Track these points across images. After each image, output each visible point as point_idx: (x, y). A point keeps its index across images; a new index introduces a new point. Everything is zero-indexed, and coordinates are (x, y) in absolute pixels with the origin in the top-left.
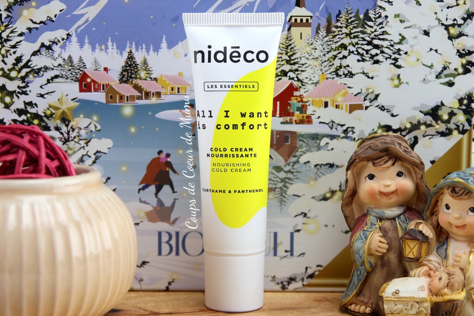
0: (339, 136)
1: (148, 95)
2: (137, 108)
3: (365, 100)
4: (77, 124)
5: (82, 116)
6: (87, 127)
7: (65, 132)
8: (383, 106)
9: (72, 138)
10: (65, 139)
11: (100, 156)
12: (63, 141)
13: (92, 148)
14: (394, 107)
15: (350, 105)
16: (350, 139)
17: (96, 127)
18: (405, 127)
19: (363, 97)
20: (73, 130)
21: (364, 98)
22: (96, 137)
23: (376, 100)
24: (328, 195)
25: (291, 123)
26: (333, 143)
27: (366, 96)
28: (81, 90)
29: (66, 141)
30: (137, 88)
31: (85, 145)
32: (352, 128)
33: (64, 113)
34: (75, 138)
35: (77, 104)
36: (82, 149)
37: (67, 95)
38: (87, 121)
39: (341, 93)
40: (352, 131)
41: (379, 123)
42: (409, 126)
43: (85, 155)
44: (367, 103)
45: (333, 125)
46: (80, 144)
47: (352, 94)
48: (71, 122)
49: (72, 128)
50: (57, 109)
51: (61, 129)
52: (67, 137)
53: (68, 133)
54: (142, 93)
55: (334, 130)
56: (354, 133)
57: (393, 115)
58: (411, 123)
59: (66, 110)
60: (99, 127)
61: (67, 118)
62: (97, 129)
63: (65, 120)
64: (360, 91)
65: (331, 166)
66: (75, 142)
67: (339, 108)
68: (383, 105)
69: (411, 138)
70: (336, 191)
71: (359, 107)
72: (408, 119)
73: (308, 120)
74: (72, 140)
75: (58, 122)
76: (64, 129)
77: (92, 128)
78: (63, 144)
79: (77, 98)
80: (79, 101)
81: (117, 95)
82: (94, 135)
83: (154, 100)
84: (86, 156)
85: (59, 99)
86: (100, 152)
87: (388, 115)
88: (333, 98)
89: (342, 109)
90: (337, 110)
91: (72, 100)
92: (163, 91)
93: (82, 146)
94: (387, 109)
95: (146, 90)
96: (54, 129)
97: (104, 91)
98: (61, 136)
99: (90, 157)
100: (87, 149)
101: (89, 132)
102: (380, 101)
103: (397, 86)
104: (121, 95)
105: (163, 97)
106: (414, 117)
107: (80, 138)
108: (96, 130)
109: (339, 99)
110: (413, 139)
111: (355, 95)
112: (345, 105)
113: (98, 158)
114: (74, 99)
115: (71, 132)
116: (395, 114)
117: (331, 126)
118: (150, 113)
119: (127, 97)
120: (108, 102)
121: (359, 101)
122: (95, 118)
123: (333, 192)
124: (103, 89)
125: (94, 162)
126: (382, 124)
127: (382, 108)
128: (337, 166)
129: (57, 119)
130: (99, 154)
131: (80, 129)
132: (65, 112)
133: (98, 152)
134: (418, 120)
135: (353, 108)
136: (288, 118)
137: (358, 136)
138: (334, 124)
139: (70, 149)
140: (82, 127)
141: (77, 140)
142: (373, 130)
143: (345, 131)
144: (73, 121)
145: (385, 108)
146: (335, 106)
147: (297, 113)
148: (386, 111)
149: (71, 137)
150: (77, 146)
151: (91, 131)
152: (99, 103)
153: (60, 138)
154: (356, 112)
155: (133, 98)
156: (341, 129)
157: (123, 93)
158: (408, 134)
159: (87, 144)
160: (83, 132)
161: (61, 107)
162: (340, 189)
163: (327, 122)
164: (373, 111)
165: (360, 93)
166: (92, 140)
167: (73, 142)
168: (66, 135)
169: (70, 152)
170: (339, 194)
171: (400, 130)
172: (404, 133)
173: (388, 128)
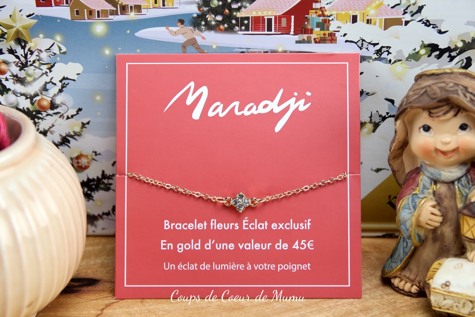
0: (370, 58)
1: (124, 9)
3: (405, 13)
4: (36, 45)
5: (41, 36)
6: (49, 49)
7: (22, 55)
8: (428, 21)
9: (31, 63)
10: (22, 63)
11: (68, 84)
12: (20, 66)
13: (58, 73)
14: (442, 21)
15: (385, 19)
16: (384, 60)
17: (60, 49)
18: (456, 45)
19: (403, 9)
20: (32, 53)
21: (404, 11)
22: (60, 61)
23: (419, 14)
25: (309, 42)
26: (363, 66)
27: (407, 9)
28: (39, 5)
29: (23, 66)
30: (111, 1)
31: (48, 71)
32: (387, 47)
33: (18, 32)
34: (34, 62)
35: (35, 21)
36: (45, 75)
37: (20, 11)
38: (49, 42)
39: (374, 5)
40: (388, 51)
41: (423, 42)
43: (49, 83)
44: (408, 17)
45: (362, 44)
46: (42, 70)
47: (389, 5)
48: (29, 43)
49: (29, 50)
50: (9, 27)
51: (16, 52)
52: (25, 62)
53: (26, 56)
54: (117, 7)
55: (364, 50)
56: (389, 53)
57: (440, 32)
58: (463, 41)
59: (21, 29)
60: (64, 49)
61: (23, 38)
62: (61, 52)
63: (20, 41)
64: (399, 3)
66: (35, 67)
67: (371, 23)
68: (429, 19)
69: (463, 60)
70: (365, 123)
71: (397, 22)
72: (459, 36)
73: (332, 38)
74: (31, 65)
75: (13, 44)
76: (20, 52)
77: (55, 49)
78: (20, 70)
79: (34, 14)
80: (37, 17)
81: (85, 10)
82: (58, 59)
83: (132, 16)
84: (51, 83)
85: (10, 16)
86: (67, 79)
87: (435, 31)
88: (363, 12)
89: (375, 24)
90: (368, 25)
91: (28, 16)
92: (143, 5)
93: (44, 72)
94: (433, 25)
95: (122, 3)
96: (8, 52)
97: (68, 5)
98: (17, 60)
99: (55, 84)
100: (50, 75)
101: (52, 55)
102: (425, 15)
104: (90, 10)
105: (144, 11)
106: (468, 34)
107: (41, 62)
108: (60, 53)
109: (371, 12)
110: (465, 61)
111: (392, 8)
112: (379, 20)
113: (65, 85)
114: (30, 15)
115: (29, 56)
116: (443, 30)
117: (360, 46)
118: (128, 32)
119: (98, 12)
120: (73, 18)
121: (397, 14)
123: (362, 124)
124: (67, 3)
125: (61, 91)
126: (427, 42)
127: (427, 23)
128: (368, 94)
129: (11, 40)
130: (66, 82)
131: (41, 51)
132: (20, 31)
133: (64, 78)
134: (473, 38)
135: (388, 23)
136: (305, 37)
137: (394, 57)
138: (364, 42)
139: (30, 76)
140: (43, 50)
141: (37, 64)
142: (415, 50)
143: (379, 52)
144: (31, 42)
145: (431, 23)
146: (366, 21)
147: (317, 30)
148: (432, 26)
149: (30, 61)
150: (39, 72)
151: (55, 54)
152: (63, 20)
153: (16, 63)
154: (394, 29)
155: (105, 13)
156: (373, 49)
157: (92, 7)
158: (458, 54)
159: (50, 69)
160: (44, 56)
161: (14, 25)
162: (371, 120)
163: (356, 41)
164: (416, 26)
165: (399, 4)
166: (55, 65)
167: (32, 67)
168: (23, 59)
169: (29, 79)
170: (370, 126)
171: (449, 50)
172: (454, 54)
173: (433, 48)
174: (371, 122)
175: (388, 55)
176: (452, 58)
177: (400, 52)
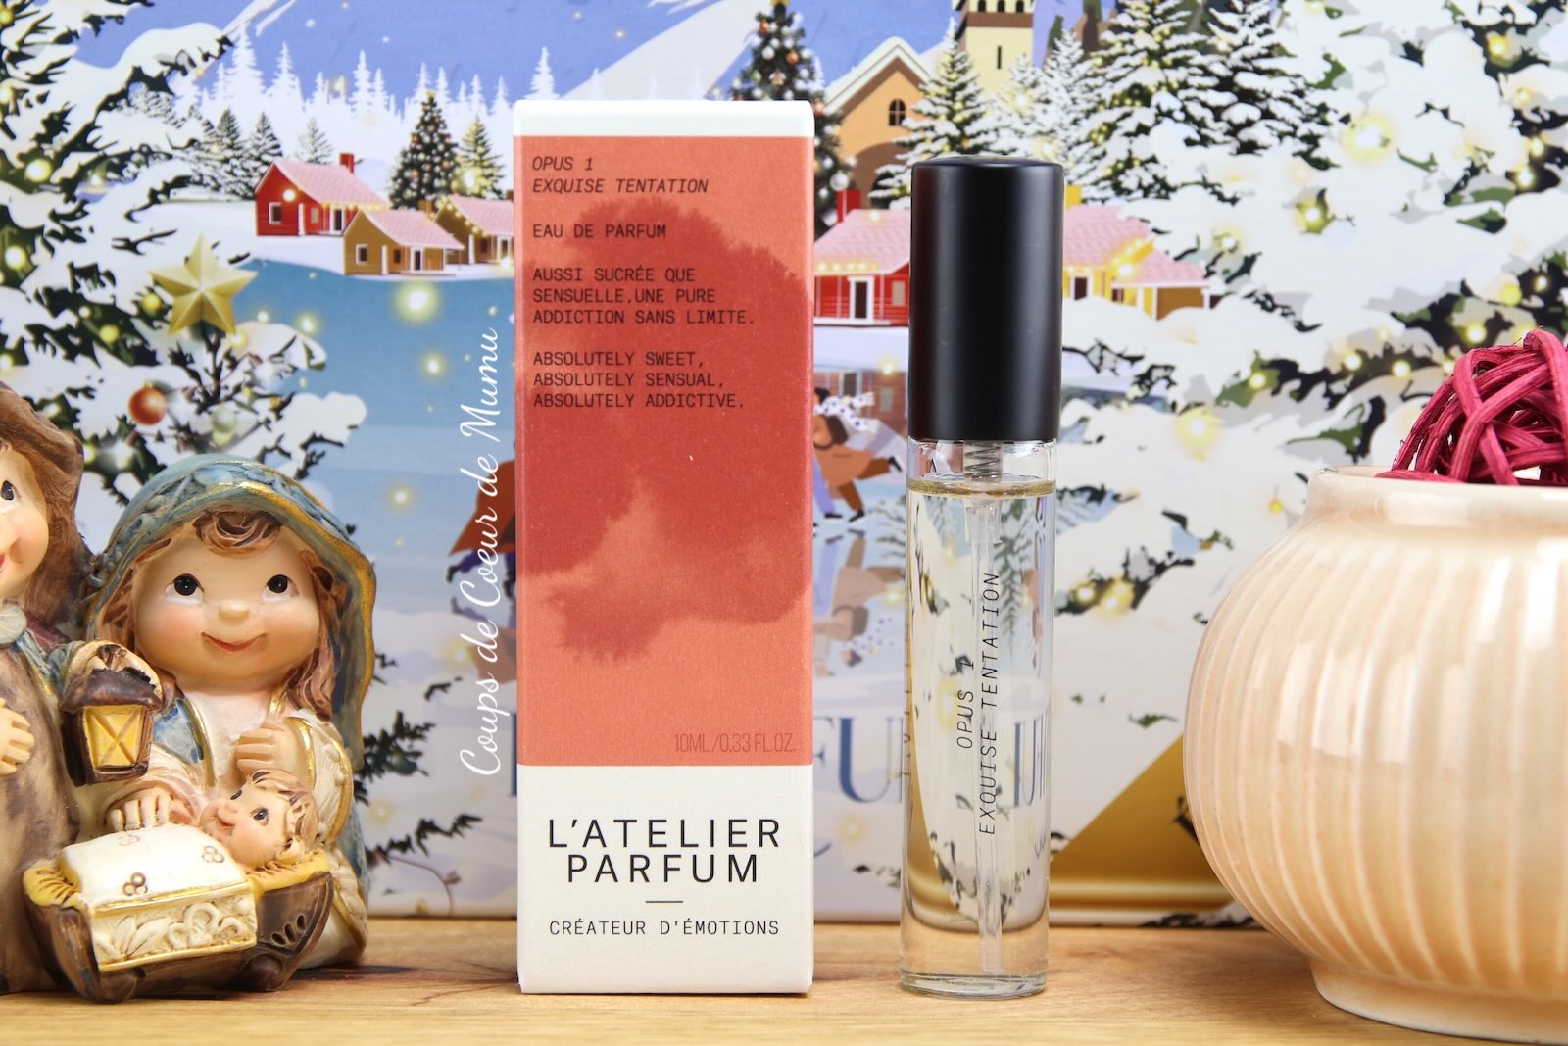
0: (1121, 396)
1: (485, 248)
2: (450, 292)
3: (1210, 273)
4: (248, 342)
5: (263, 316)
6: (280, 354)
7: (206, 370)
8: (1268, 297)
9: (230, 392)
10: (205, 393)
11: (323, 454)
12: (198, 401)
13: (295, 427)
14: (1304, 297)
15: (1161, 292)
16: (1158, 404)
17: (310, 355)
18: (1343, 367)
19: (1203, 264)
20: (234, 364)
21: (1207, 268)
22: (309, 389)
23: (1245, 277)
24: (1086, 595)
26: (1104, 419)
27: (1214, 262)
28: (264, 229)
29: (208, 401)
30: (451, 223)
31: (272, 416)
32: (1167, 367)
33: (202, 305)
34: (238, 389)
35: (249, 275)
36: (262, 429)
37: (215, 246)
38: (280, 334)
39: (1130, 251)
40: (1167, 378)
41: (1257, 353)
42: (1354, 363)
43: (271, 450)
44: (1216, 286)
45: (1101, 358)
46: (256, 412)
47: (1167, 252)
48: (228, 335)
49: (228, 355)
50: (180, 290)
51: (192, 361)
52: (213, 388)
53: (217, 374)
54: (465, 242)
55: (1106, 373)
56: (1171, 383)
57: (1301, 327)
58: (1362, 354)
59: (210, 297)
60: (320, 356)
61: (213, 321)
62: (313, 362)
63: (207, 329)
64: (1192, 245)
65: (1097, 495)
66: (240, 404)
67: (1122, 299)
68: (1271, 291)
69: (1361, 405)
70: (1111, 581)
71: (1191, 298)
72: (1351, 339)
74: (229, 398)
75: (185, 338)
76: (203, 360)
77: (297, 357)
78: (200, 411)
79: (248, 255)
80: (257, 264)
81: (385, 249)
82: (303, 382)
83: (506, 266)
84: (276, 453)
85: (187, 259)
86: (322, 440)
87: (1286, 326)
88: (1102, 268)
89: (1133, 303)
90: (1116, 306)
91: (233, 261)
93: (262, 418)
94: (1283, 307)
95: (481, 232)
96: (169, 360)
97: (339, 233)
98: (193, 383)
99: (288, 455)
100: (278, 427)
101: (287, 372)
103: (1316, 230)
104: (397, 248)
106: (1371, 333)
107: (257, 390)
108: (311, 367)
109: (1124, 271)
110: (1368, 409)
111: (1178, 258)
112: (1143, 291)
113: (314, 459)
114: (238, 259)
115: (225, 372)
116: (1308, 323)
117: (1096, 361)
118: (493, 311)
119: (418, 254)
120: (351, 269)
121: (1187, 277)
122: (308, 324)
123: (1102, 586)
124: (338, 227)
125: (303, 473)
126: (1268, 355)
127: (1267, 303)
128: (1116, 498)
129: (181, 327)
130: (318, 448)
131: (258, 359)
132: (208, 303)
133: (315, 439)
134: (1386, 344)
135: (1169, 301)
137: (1185, 395)
138: (1105, 353)
139: (221, 427)
140: (264, 355)
141: (244, 396)
142: (1237, 375)
143: (1144, 380)
144: (235, 333)
145: (1277, 301)
146: (1109, 294)
148: (1278, 311)
149: (227, 388)
150: (247, 418)
151: (295, 368)
152: (323, 274)
153: (189, 391)
154: (1181, 316)
155: (435, 258)
156: (1129, 372)
157: (402, 241)
158: (1351, 389)
159: (278, 410)
160: (266, 373)
161: (193, 283)
162: (1127, 573)
163: (1084, 348)
164: (1237, 309)
165: (1192, 251)
166: (296, 400)
167: (231, 405)
168: (208, 381)
169: (220, 438)
170: (1122, 592)
171: (1324, 376)
172: (1338, 388)
173: (1284, 370)
174: (1126, 578)
175: (1168, 387)
176: (1334, 400)
177: (1199, 381)
